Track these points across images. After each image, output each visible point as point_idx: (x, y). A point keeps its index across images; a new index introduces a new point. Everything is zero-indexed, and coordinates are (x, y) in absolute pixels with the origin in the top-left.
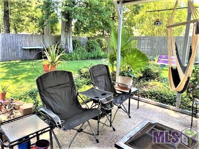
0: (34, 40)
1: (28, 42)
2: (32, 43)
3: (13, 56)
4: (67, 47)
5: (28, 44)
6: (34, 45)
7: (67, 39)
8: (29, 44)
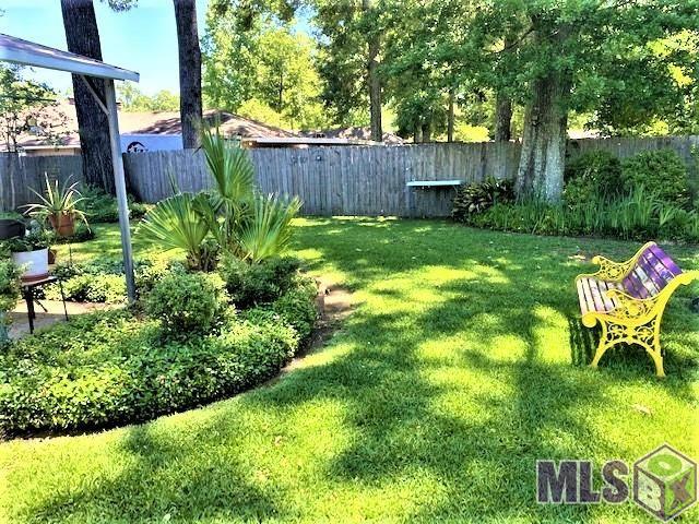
0: (451, 160)
1: (432, 167)
2: (445, 168)
3: (391, 202)
4: (529, 182)
5: (433, 173)
6: (451, 174)
7: (532, 154)
8: (436, 171)
